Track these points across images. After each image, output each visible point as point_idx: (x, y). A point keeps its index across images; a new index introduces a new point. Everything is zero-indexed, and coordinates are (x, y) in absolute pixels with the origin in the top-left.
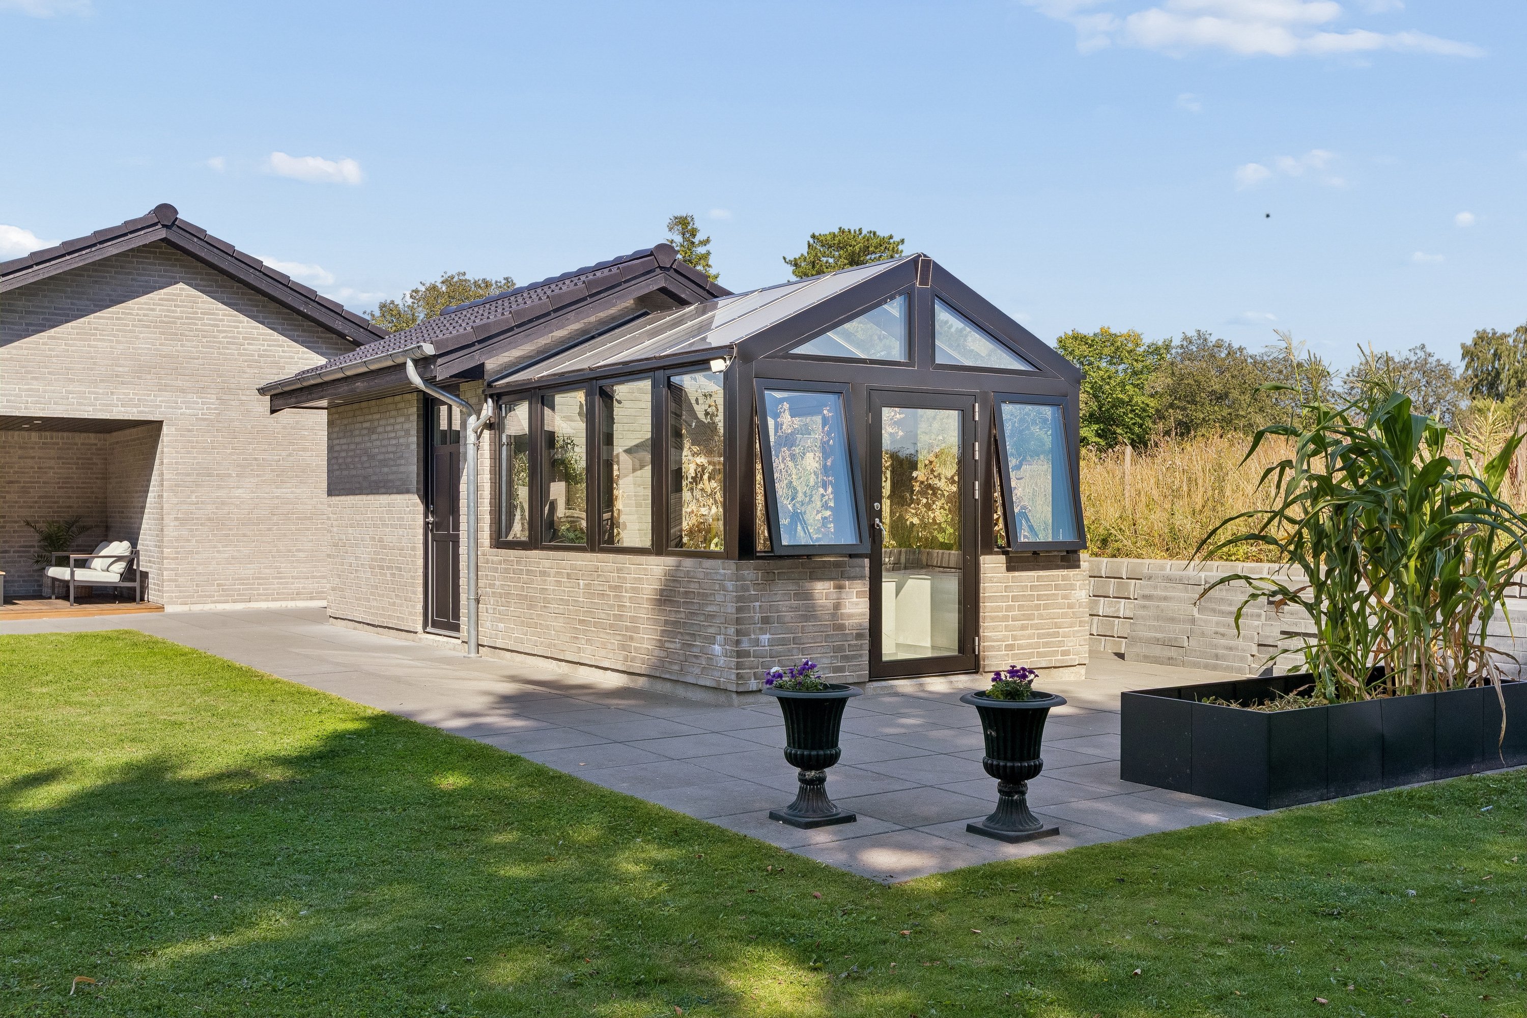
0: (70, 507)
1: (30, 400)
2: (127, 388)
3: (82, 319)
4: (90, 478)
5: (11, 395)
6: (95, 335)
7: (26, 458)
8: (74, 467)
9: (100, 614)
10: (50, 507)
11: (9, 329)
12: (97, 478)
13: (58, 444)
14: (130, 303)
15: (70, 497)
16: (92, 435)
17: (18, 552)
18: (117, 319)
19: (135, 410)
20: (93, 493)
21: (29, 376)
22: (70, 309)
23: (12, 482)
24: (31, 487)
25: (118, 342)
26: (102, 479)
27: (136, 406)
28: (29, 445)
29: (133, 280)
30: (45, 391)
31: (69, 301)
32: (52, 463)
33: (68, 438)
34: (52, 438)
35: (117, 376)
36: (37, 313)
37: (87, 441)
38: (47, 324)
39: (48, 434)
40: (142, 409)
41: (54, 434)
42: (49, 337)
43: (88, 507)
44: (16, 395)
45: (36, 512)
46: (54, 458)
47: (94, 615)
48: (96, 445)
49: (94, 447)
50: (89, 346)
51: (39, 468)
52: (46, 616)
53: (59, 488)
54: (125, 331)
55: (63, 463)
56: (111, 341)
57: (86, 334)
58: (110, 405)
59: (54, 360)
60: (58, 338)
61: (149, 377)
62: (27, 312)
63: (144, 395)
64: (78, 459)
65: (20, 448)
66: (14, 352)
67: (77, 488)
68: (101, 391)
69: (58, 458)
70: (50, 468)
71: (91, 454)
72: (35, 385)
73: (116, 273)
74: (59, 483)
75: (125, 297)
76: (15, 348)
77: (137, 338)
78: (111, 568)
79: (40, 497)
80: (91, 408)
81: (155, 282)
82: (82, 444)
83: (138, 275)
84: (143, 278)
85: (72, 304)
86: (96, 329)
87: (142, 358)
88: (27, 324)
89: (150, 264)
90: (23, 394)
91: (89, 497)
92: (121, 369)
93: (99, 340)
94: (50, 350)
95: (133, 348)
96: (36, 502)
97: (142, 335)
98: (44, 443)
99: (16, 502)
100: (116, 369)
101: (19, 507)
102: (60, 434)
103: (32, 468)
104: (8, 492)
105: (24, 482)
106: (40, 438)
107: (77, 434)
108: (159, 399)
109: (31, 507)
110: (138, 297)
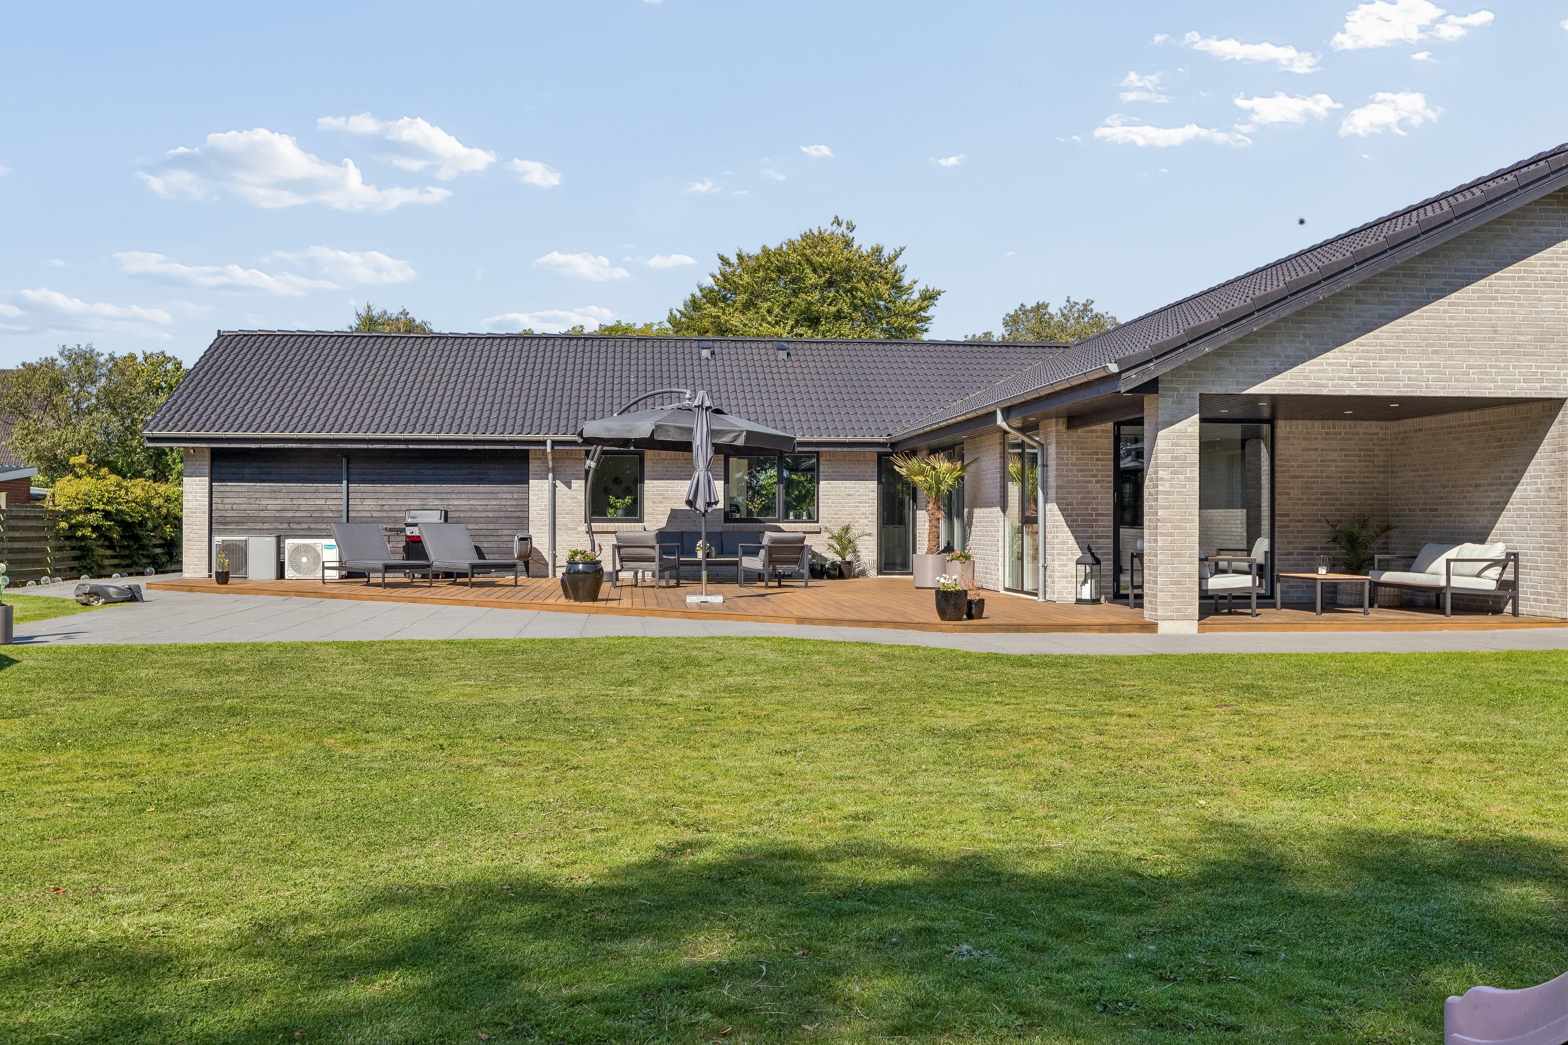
0: (1352, 505)
1: (1430, 377)
2: (1529, 360)
3: (1482, 281)
4: (1373, 472)
5: (1412, 372)
6: (1495, 298)
7: (1309, 450)
8: (1356, 459)
9: (1501, 628)
10: (1333, 505)
11: (1411, 296)
12: (1379, 472)
13: (1340, 434)
14: (1532, 259)
15: (1351, 494)
16: (1374, 423)
17: (1302, 554)
18: (1520, 278)
19: (1538, 385)
20: (1374, 488)
21: (1430, 349)
22: (1470, 269)
23: (1296, 477)
24: (1313, 483)
25: (1520, 305)
26: (1383, 472)
27: (1540, 381)
28: (1313, 436)
29: (1535, 231)
30: (1446, 367)
31: (1469, 260)
32: (1334, 455)
33: (1350, 427)
34: (1334, 428)
35: (1519, 346)
36: (1437, 276)
37: (1369, 431)
38: (1448, 288)
39: (1330, 422)
40: (1545, 384)
41: (1337, 422)
42: (1450, 304)
43: (1370, 505)
44: (1417, 372)
45: (1319, 510)
46: (1336, 450)
47: (1495, 628)
48: (1378, 434)
49: (1376, 437)
50: (1490, 312)
51: (1322, 461)
52: (1446, 628)
53: (1341, 483)
54: (1527, 292)
55: (1345, 455)
56: (1512, 305)
57: (1487, 298)
58: (1513, 381)
59: (1455, 330)
60: (1459, 305)
61: (1552, 345)
62: (1428, 277)
63: (1547, 367)
64: (1360, 450)
65: (1304, 439)
66: (1415, 322)
67: (1359, 483)
68: (1502, 364)
69: (1341, 450)
70: (1333, 461)
71: (1373, 444)
72: (1436, 360)
73: (1518, 224)
74: (1341, 478)
75: (1528, 252)
76: (1416, 317)
77: (1540, 299)
78: (1485, 573)
79: (1323, 494)
80: (1492, 385)
81: (1559, 232)
82: (1364, 434)
83: (1541, 225)
84: (1546, 229)
85: (1473, 264)
86: (1497, 292)
87: (1545, 324)
88: (1428, 290)
89: (1554, 211)
90: (1424, 370)
91: (1371, 494)
92: (1522, 338)
93: (1500, 304)
94: (1451, 318)
95: (1536, 312)
96: (1319, 499)
97: (1545, 297)
98: (1327, 433)
99: (1300, 499)
100: (1519, 338)
101: (1303, 505)
102: (1342, 422)
103: (1315, 461)
104: (1292, 488)
105: (1308, 477)
106: (1323, 427)
107: (1359, 423)
108: (1563, 372)
109: (1314, 505)
110: (1540, 251)
